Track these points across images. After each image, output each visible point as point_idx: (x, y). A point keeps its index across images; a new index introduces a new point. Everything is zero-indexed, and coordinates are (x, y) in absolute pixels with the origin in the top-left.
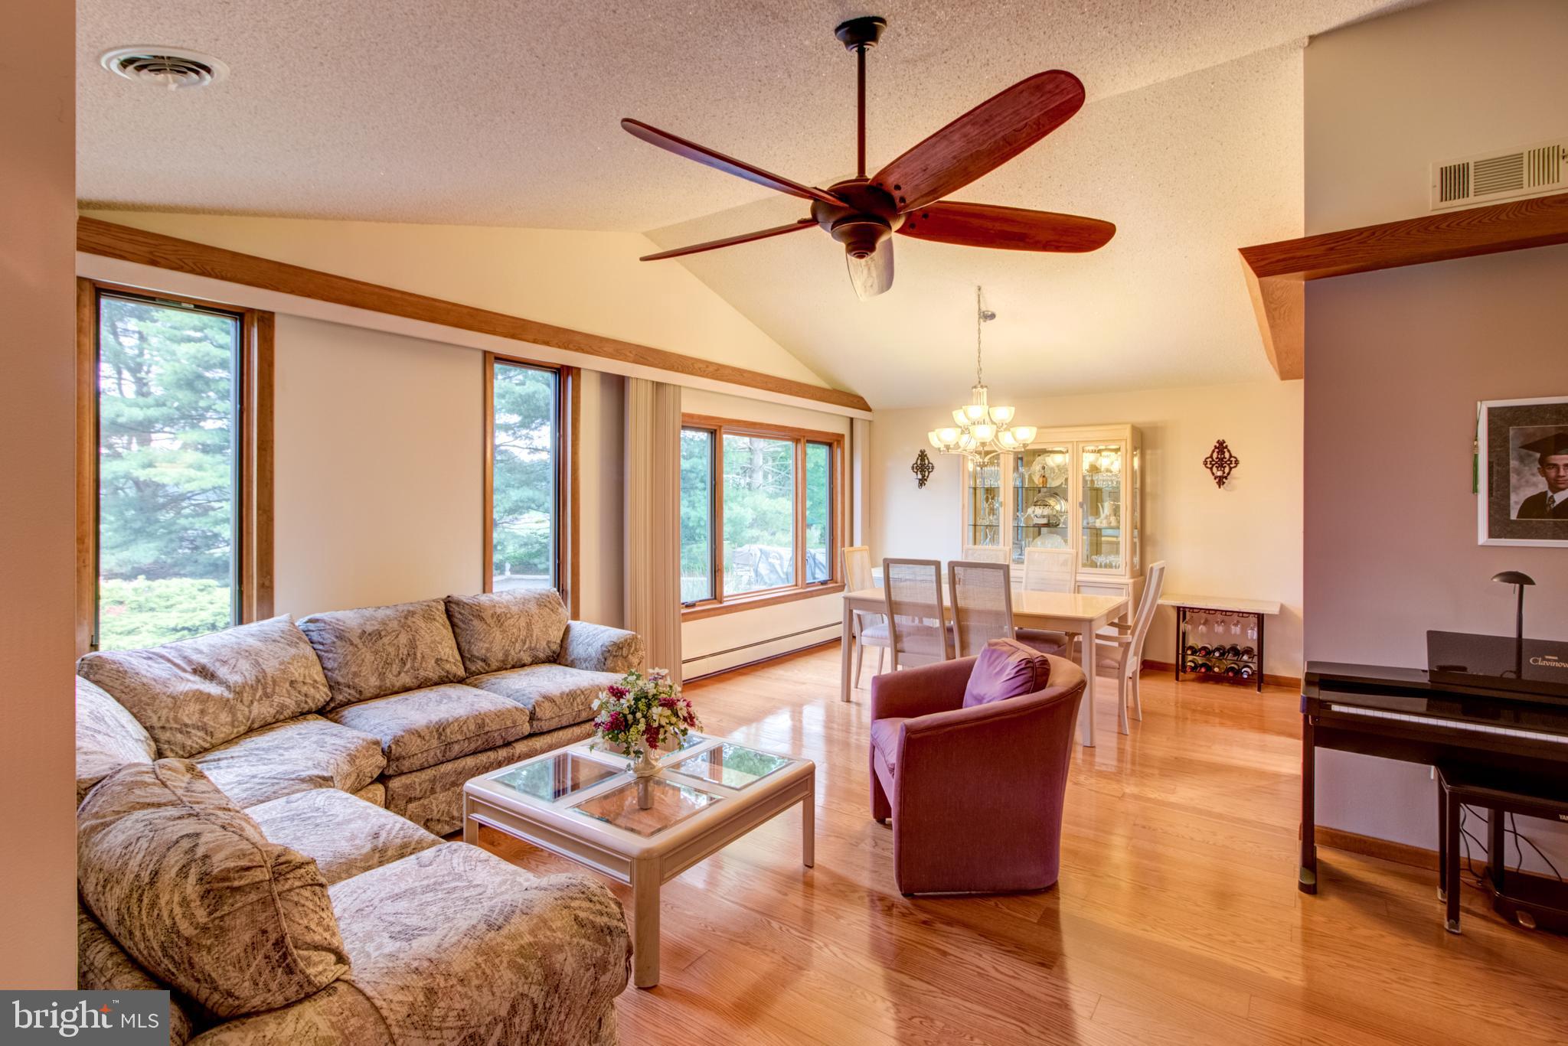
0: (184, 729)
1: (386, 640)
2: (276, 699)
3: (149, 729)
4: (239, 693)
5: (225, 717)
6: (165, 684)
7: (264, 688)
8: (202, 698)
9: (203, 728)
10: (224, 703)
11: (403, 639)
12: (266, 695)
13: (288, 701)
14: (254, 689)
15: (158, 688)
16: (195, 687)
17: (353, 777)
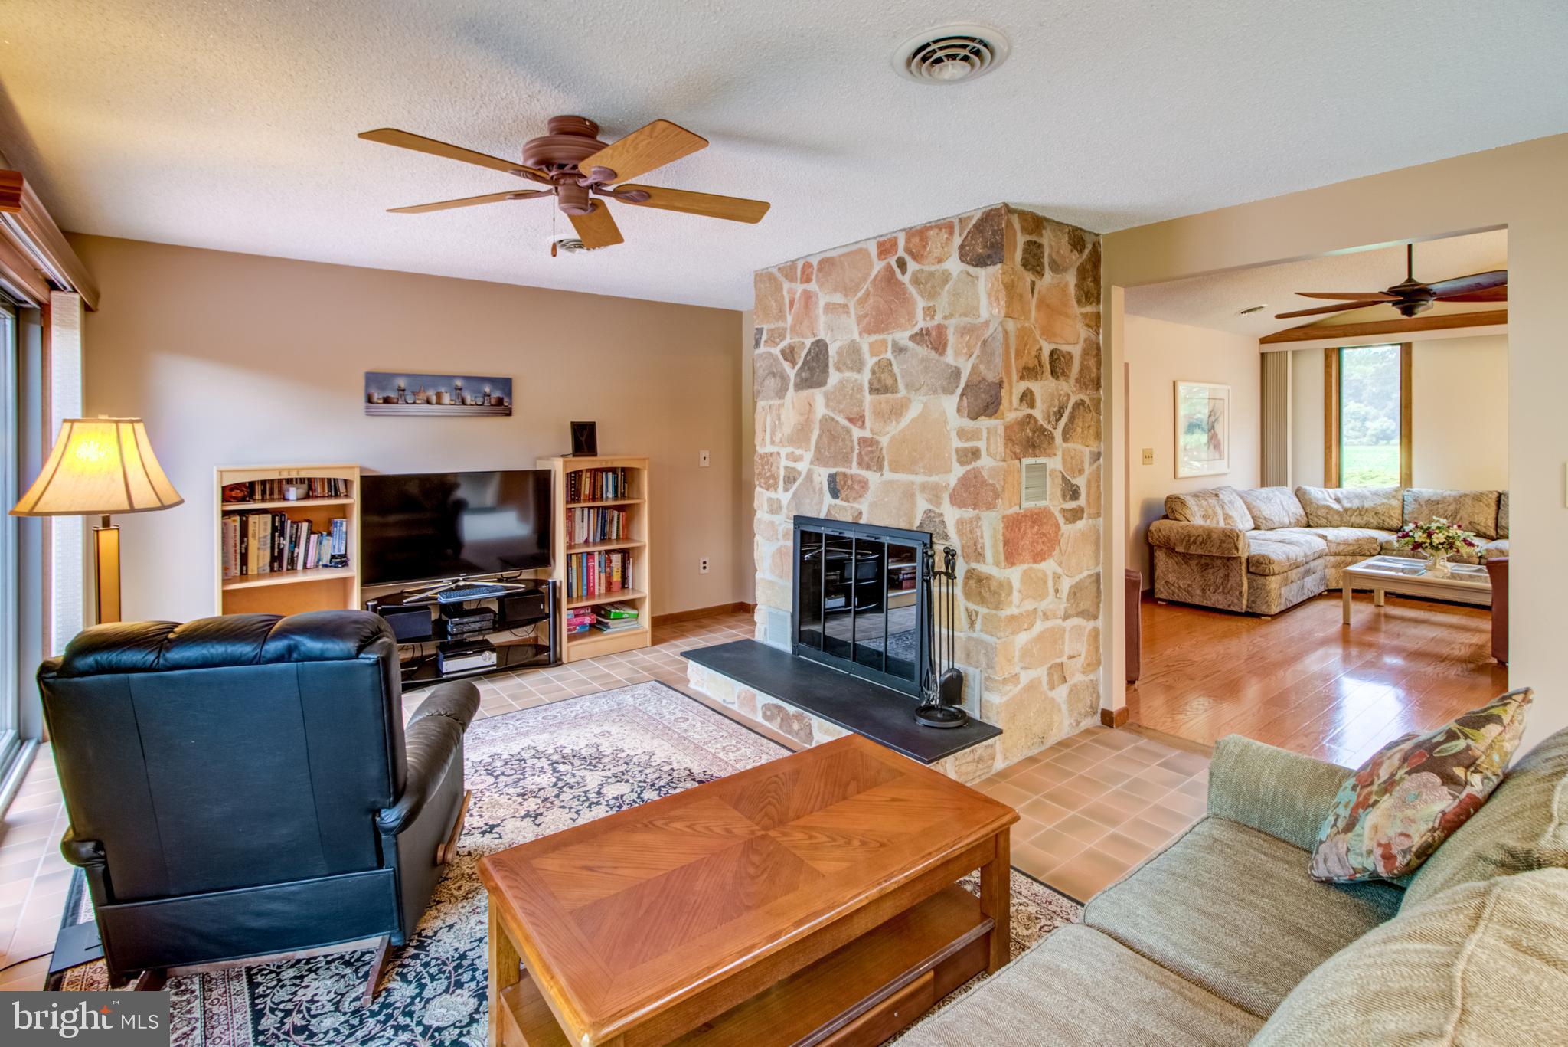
0: (1318, 516)
1: (1440, 506)
2: (1365, 518)
3: (1306, 513)
4: (1346, 510)
5: (1336, 517)
6: (1318, 500)
7: (1360, 511)
8: (1329, 508)
9: (1327, 519)
10: (1338, 512)
11: (1452, 507)
12: (1360, 515)
13: (1372, 520)
14: (1355, 511)
15: (1314, 501)
16: (1328, 504)
17: (1356, 547)
